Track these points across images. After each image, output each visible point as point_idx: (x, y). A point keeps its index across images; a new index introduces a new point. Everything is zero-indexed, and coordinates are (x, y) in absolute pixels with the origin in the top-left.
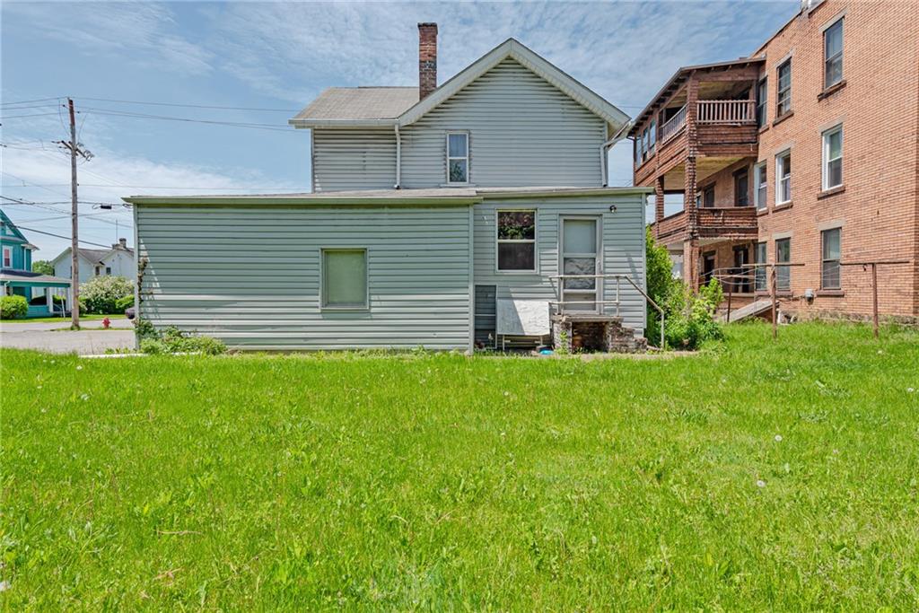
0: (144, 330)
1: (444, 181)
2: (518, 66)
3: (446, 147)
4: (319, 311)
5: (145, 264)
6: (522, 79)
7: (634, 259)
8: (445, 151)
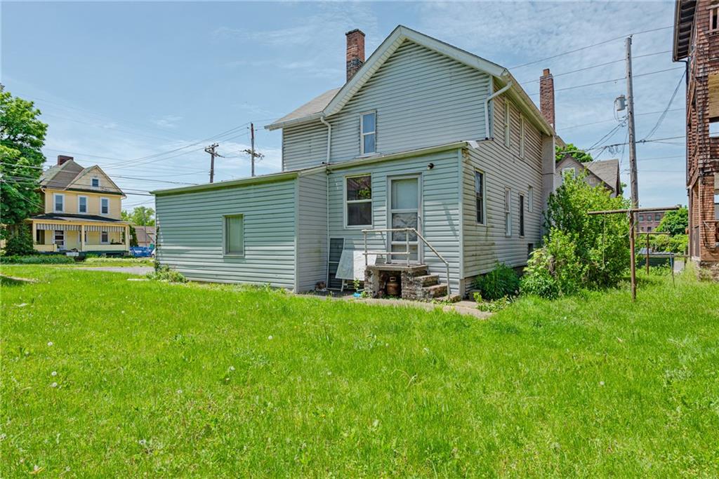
0: (157, 266)
1: (358, 153)
2: (413, 45)
3: (360, 126)
4: (222, 257)
5: (158, 228)
6: (416, 56)
7: (451, 212)
8: (359, 129)
